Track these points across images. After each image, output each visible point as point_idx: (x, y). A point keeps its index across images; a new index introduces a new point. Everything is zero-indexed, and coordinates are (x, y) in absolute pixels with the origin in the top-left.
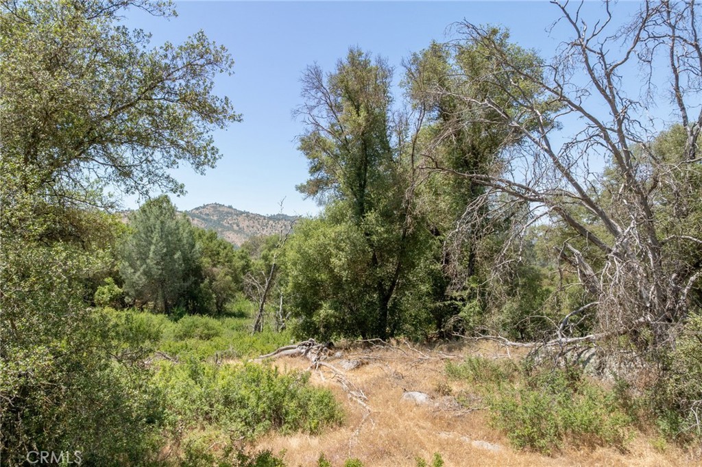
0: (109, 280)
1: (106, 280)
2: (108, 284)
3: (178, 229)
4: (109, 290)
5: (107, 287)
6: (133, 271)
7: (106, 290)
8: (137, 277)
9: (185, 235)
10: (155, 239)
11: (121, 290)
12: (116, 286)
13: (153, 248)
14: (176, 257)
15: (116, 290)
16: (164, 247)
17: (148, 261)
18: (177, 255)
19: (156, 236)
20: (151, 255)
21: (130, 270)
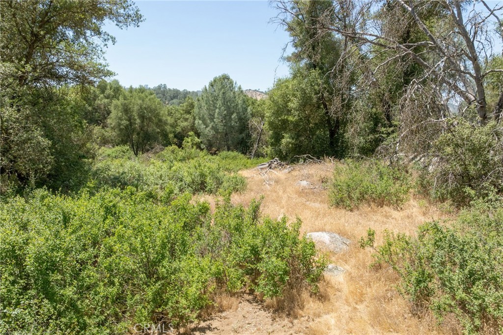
0: (191, 133)
1: (189, 133)
2: (191, 136)
3: (235, 98)
4: (192, 140)
5: (190, 138)
6: (205, 126)
7: (189, 140)
8: (208, 131)
9: (240, 102)
10: (219, 104)
11: (200, 141)
12: (196, 138)
13: (217, 110)
14: (233, 117)
15: (196, 140)
16: (225, 110)
17: (215, 120)
18: (234, 116)
19: (219, 103)
20: (216, 116)
21: (203, 126)
